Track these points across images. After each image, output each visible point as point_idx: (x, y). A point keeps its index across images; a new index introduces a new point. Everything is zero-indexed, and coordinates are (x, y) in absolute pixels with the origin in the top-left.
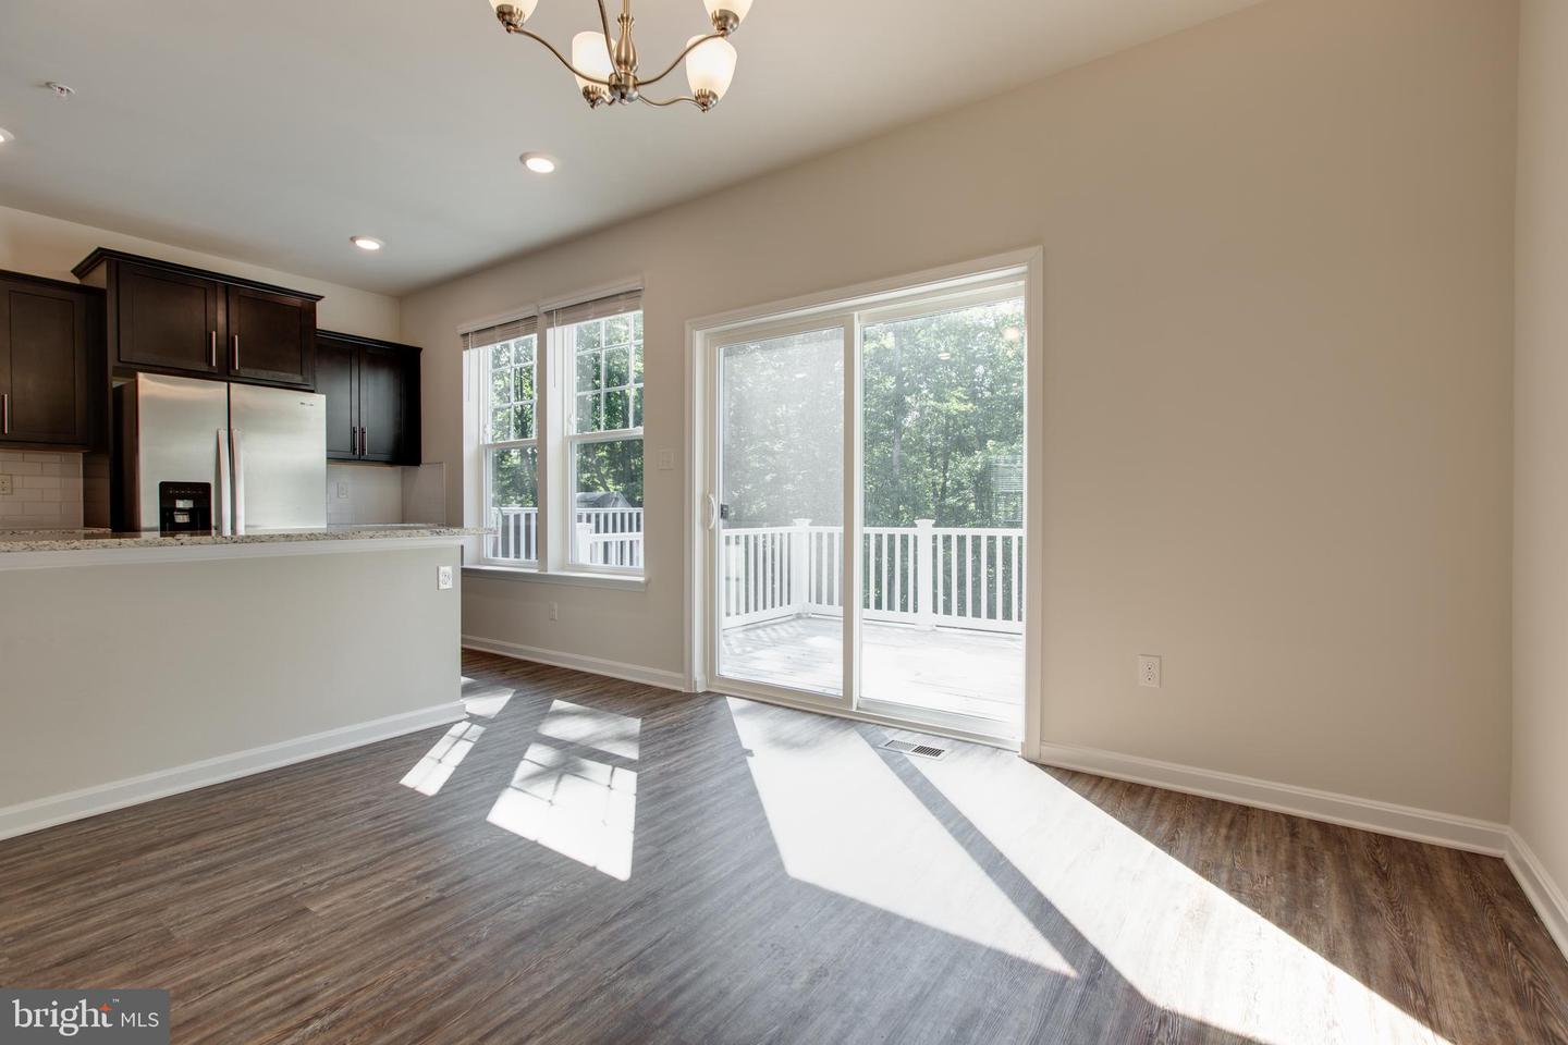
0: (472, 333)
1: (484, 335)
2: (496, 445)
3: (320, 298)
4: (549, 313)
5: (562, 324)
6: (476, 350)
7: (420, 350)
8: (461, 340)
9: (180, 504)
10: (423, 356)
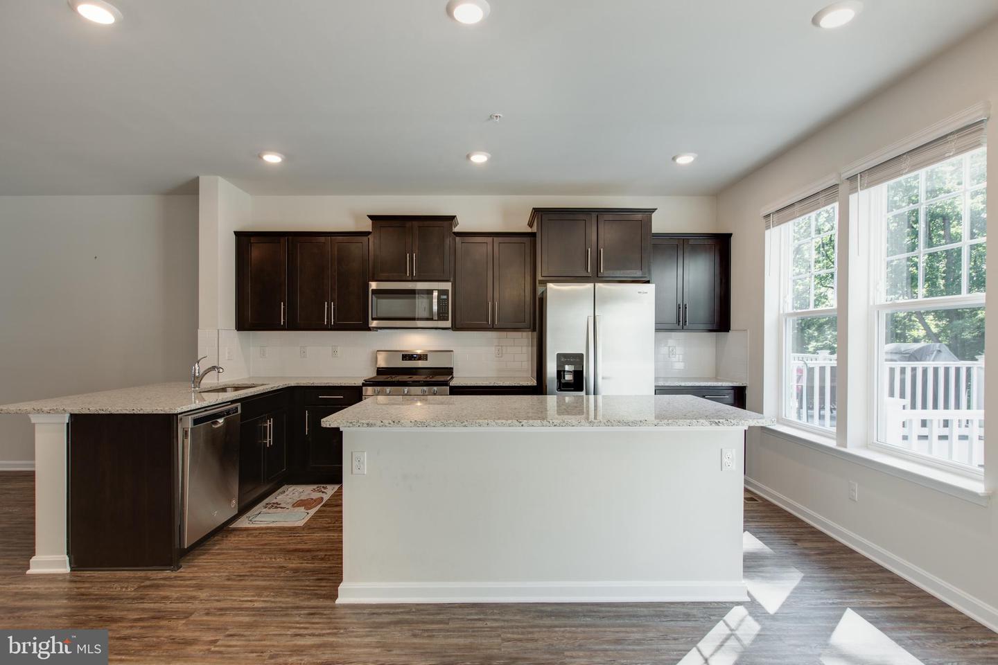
0: (773, 213)
1: (785, 213)
2: (797, 314)
3: (653, 210)
4: (852, 179)
5: (867, 187)
6: (777, 228)
7: (730, 235)
8: (764, 221)
9: (567, 368)
10: (733, 239)
